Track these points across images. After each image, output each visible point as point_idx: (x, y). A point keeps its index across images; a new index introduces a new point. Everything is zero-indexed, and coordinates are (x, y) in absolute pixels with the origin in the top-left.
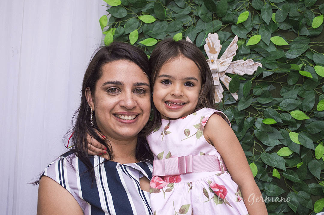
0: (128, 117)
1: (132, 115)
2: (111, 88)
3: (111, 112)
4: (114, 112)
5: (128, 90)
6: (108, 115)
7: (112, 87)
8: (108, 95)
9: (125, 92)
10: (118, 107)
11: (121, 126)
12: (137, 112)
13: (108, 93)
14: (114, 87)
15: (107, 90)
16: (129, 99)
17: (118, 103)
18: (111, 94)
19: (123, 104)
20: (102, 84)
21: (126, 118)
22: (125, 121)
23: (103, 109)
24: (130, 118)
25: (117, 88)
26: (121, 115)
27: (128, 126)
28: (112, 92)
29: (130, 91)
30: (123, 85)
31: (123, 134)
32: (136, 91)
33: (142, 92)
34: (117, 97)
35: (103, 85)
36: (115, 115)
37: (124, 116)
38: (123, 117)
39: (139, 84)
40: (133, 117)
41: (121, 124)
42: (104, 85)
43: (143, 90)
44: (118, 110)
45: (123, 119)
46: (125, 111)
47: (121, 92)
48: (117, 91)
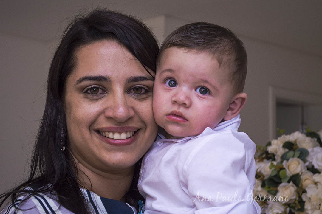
0: (120, 135)
1: (126, 132)
2: (90, 87)
3: (91, 128)
4: (96, 127)
5: (118, 90)
6: (86, 133)
7: (92, 86)
8: (86, 99)
9: (114, 92)
10: (102, 119)
11: (109, 150)
12: (135, 126)
13: (85, 95)
14: (94, 86)
15: (84, 91)
16: (120, 106)
17: (102, 112)
18: (90, 96)
19: (110, 113)
20: (76, 81)
21: (117, 136)
22: (116, 142)
23: (78, 123)
24: (123, 136)
25: (101, 87)
26: (109, 132)
27: (121, 150)
28: (92, 94)
29: (122, 91)
30: (110, 81)
31: (114, 164)
32: (132, 90)
33: (143, 91)
34: (101, 102)
35: (77, 83)
36: (99, 131)
37: (114, 134)
38: (111, 135)
39: (136, 79)
40: (129, 135)
41: (108, 146)
42: (79, 83)
43: (144, 88)
44: (103, 124)
45: (113, 139)
46: (114, 126)
47: (106, 94)
48: (100, 91)
